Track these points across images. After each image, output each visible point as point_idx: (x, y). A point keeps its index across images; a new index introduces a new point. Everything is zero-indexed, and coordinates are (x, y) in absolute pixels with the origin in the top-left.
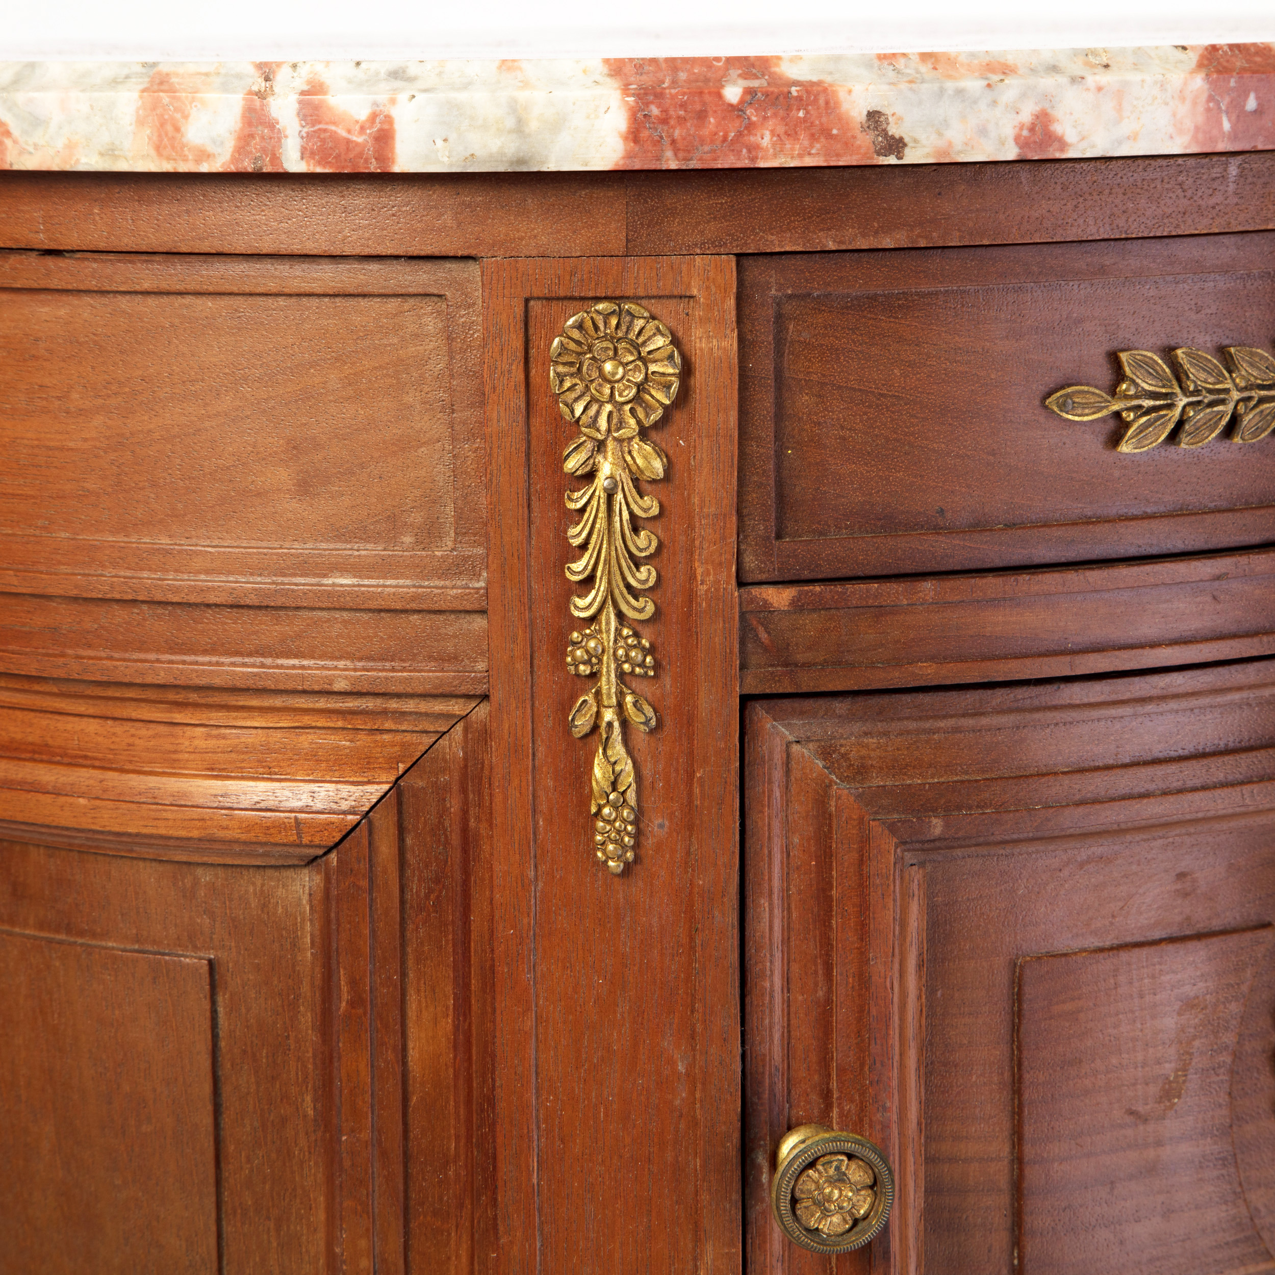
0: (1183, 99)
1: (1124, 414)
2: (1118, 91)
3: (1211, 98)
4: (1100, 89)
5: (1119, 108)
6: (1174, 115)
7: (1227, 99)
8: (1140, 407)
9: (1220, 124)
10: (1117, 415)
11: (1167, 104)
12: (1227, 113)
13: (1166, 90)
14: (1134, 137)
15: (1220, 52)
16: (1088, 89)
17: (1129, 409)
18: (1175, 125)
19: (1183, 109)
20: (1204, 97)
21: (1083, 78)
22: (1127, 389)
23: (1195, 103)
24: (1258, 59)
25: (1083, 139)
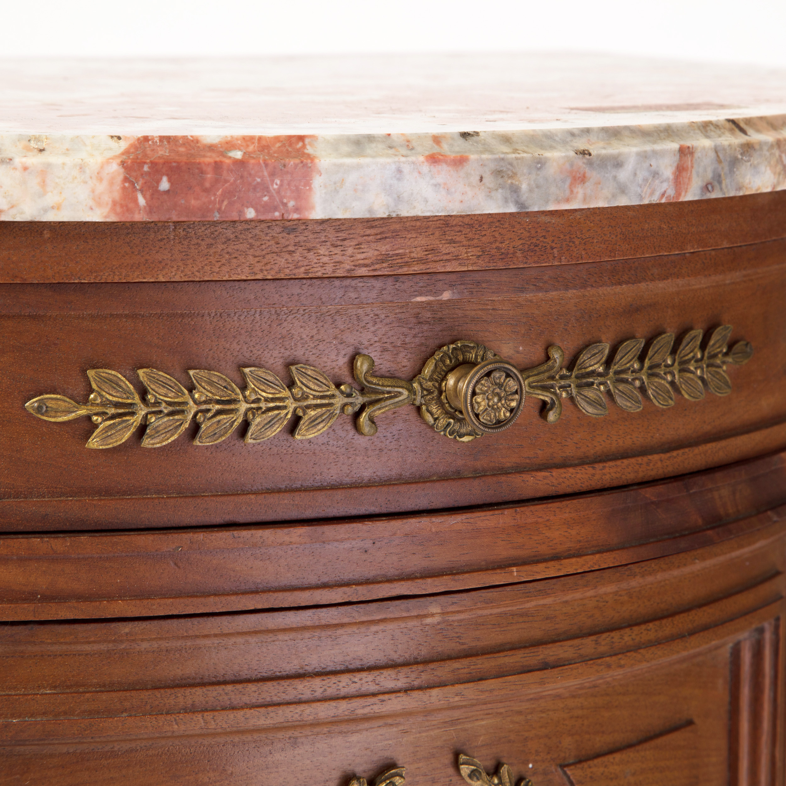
0: (101, 180)
1: (95, 418)
2: (42, 171)
3: (126, 179)
4: (25, 169)
5: (43, 184)
6: (93, 191)
7: (141, 182)
8: (104, 413)
9: (136, 200)
10: (88, 418)
11: (85, 182)
12: (141, 191)
13: (84, 172)
14: (57, 207)
15: (150, 142)
16: (15, 169)
17: (97, 414)
18: (94, 199)
19: (101, 188)
20: (120, 178)
21: (11, 160)
22: (95, 399)
23: (111, 183)
24: (182, 149)
25: (12, 207)
